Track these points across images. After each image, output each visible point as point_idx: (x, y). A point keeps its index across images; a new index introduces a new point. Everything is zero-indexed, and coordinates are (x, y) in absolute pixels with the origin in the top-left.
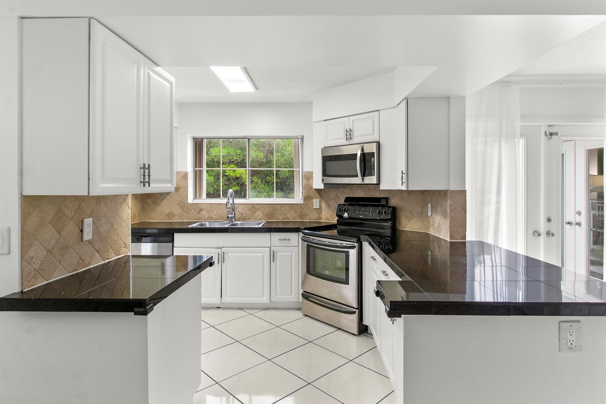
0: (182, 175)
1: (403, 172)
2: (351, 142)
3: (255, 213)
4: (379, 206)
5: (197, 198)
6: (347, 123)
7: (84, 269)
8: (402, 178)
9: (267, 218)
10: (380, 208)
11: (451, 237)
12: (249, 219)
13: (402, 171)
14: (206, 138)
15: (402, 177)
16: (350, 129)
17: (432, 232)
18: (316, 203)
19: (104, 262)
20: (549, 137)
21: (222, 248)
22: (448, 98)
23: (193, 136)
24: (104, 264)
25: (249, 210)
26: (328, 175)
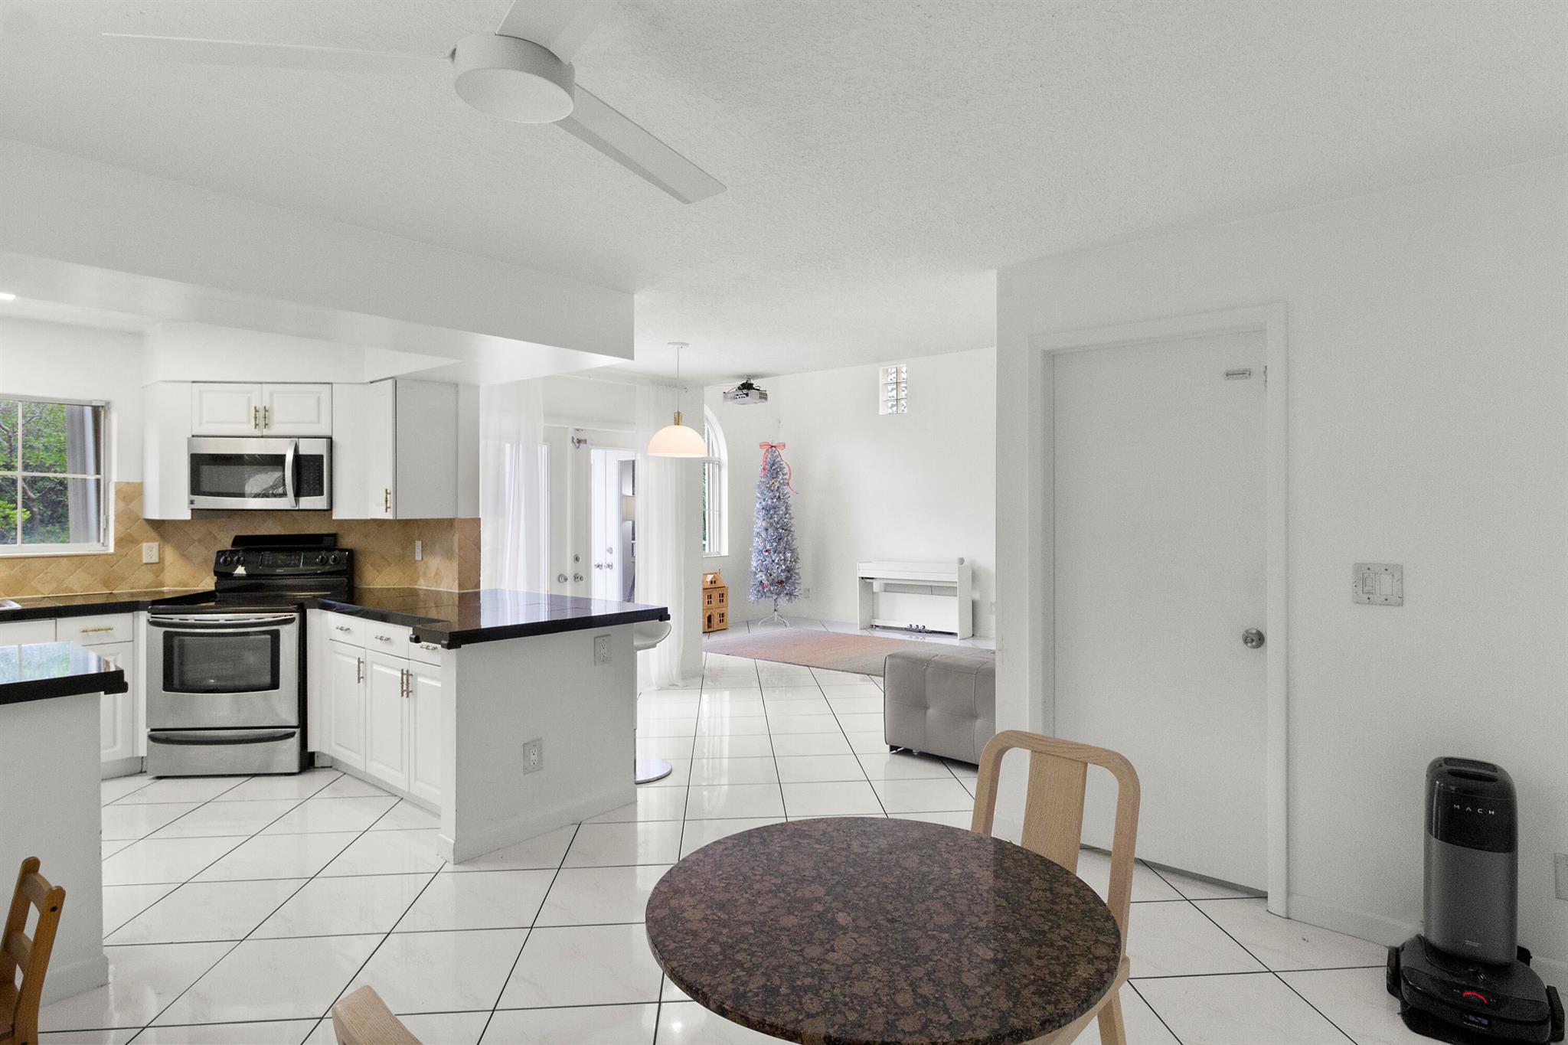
1: (388, 492)
2: (265, 432)
4: (320, 550)
6: (259, 397)
8: (386, 501)
10: (324, 553)
11: (461, 586)
13: (386, 490)
15: (386, 498)
16: (265, 407)
17: (422, 585)
18: (150, 551)
20: (577, 445)
22: (456, 385)
26: (204, 492)
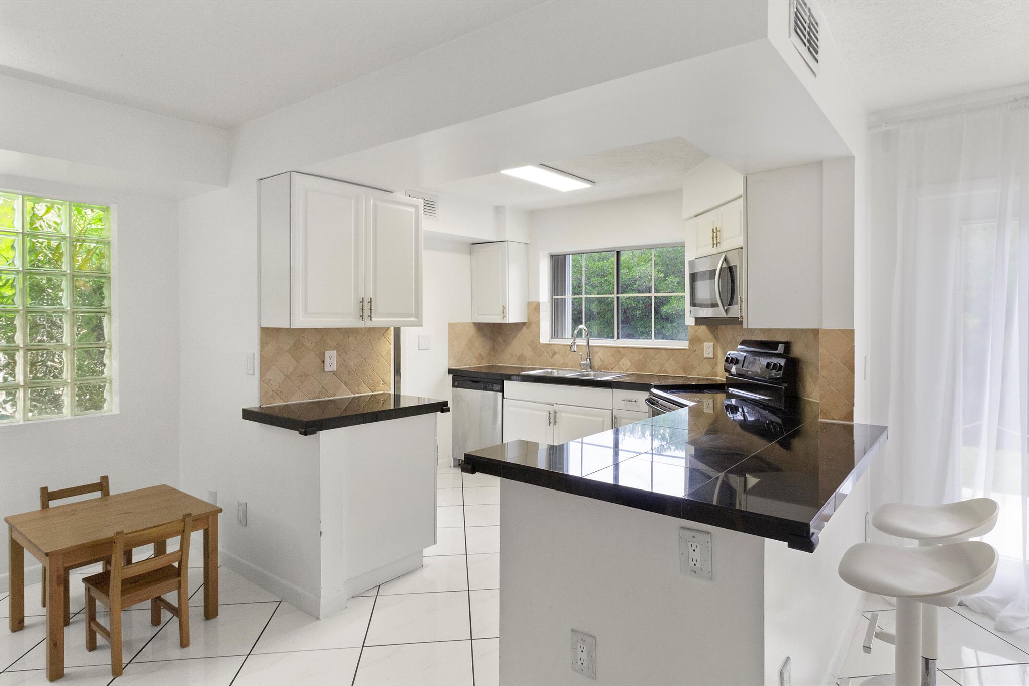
0: (534, 305)
2: (719, 250)
3: (620, 360)
4: (773, 356)
5: (559, 337)
6: (716, 220)
7: (328, 398)
9: (636, 369)
12: (612, 369)
14: (572, 254)
16: (717, 228)
18: (708, 348)
19: (353, 395)
21: (555, 405)
23: (550, 253)
24: (354, 397)
25: (612, 356)
26: (696, 303)
